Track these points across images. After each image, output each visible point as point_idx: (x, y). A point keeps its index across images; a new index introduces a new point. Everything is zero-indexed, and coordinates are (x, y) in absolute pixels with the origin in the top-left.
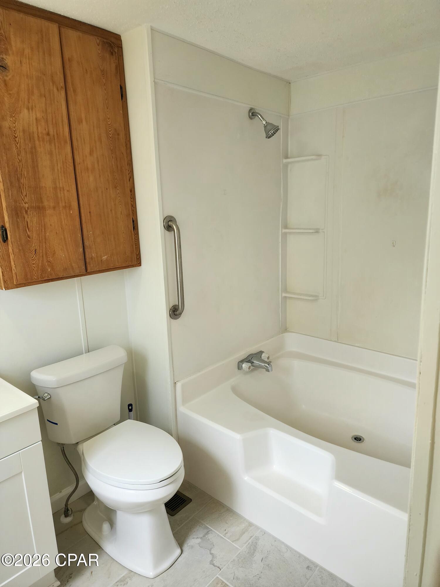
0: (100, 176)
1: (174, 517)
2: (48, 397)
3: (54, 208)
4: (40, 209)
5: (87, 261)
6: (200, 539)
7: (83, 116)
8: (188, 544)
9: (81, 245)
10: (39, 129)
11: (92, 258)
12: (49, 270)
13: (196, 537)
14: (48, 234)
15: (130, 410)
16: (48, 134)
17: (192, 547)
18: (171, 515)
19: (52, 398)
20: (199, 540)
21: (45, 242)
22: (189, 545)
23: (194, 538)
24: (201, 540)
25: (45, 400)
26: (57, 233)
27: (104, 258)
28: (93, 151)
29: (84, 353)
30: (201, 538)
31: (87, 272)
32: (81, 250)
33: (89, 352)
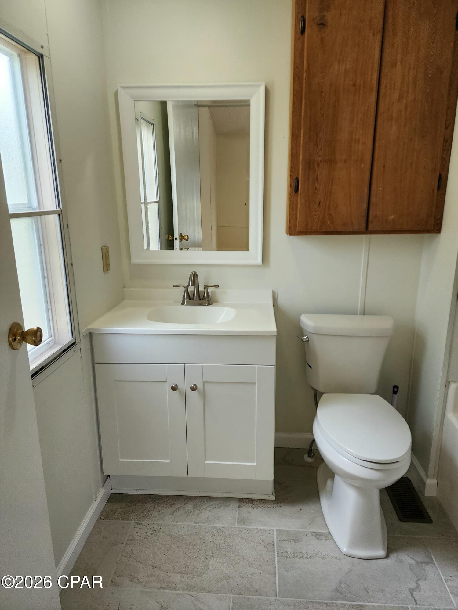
0: (405, 125)
1: (402, 523)
2: (306, 340)
3: (345, 161)
4: (331, 162)
5: (371, 218)
6: (415, 561)
7: (399, 58)
8: (399, 555)
9: (366, 201)
10: (346, 81)
11: (376, 217)
12: (329, 223)
13: (412, 557)
14: (334, 187)
15: (395, 392)
16: (354, 85)
17: (401, 561)
18: (399, 518)
19: (309, 341)
20: (413, 562)
21: (330, 196)
22: (399, 557)
23: (409, 556)
24: (415, 563)
25: (303, 341)
26: (343, 186)
27: (391, 217)
28: (403, 97)
29: (359, 314)
30: (417, 562)
31: (367, 230)
32: (365, 206)
33: (364, 315)
